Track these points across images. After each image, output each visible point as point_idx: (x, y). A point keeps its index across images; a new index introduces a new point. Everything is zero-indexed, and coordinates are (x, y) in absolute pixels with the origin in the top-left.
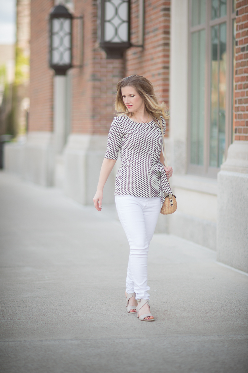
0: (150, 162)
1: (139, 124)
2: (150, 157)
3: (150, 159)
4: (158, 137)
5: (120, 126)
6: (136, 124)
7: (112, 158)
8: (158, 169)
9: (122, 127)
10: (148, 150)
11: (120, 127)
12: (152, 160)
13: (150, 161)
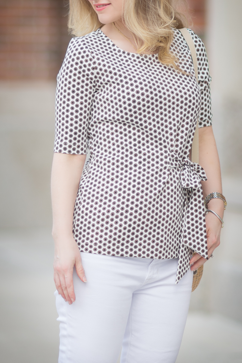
0: (166, 163)
1: (139, 55)
2: (167, 149)
3: (167, 154)
4: (188, 90)
5: (89, 62)
6: (130, 56)
7: (78, 152)
8: (187, 182)
9: (94, 63)
10: (163, 130)
11: (90, 65)
12: (173, 156)
13: (165, 160)
